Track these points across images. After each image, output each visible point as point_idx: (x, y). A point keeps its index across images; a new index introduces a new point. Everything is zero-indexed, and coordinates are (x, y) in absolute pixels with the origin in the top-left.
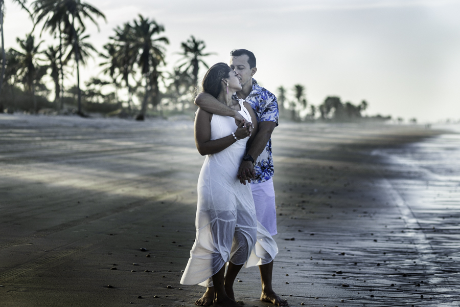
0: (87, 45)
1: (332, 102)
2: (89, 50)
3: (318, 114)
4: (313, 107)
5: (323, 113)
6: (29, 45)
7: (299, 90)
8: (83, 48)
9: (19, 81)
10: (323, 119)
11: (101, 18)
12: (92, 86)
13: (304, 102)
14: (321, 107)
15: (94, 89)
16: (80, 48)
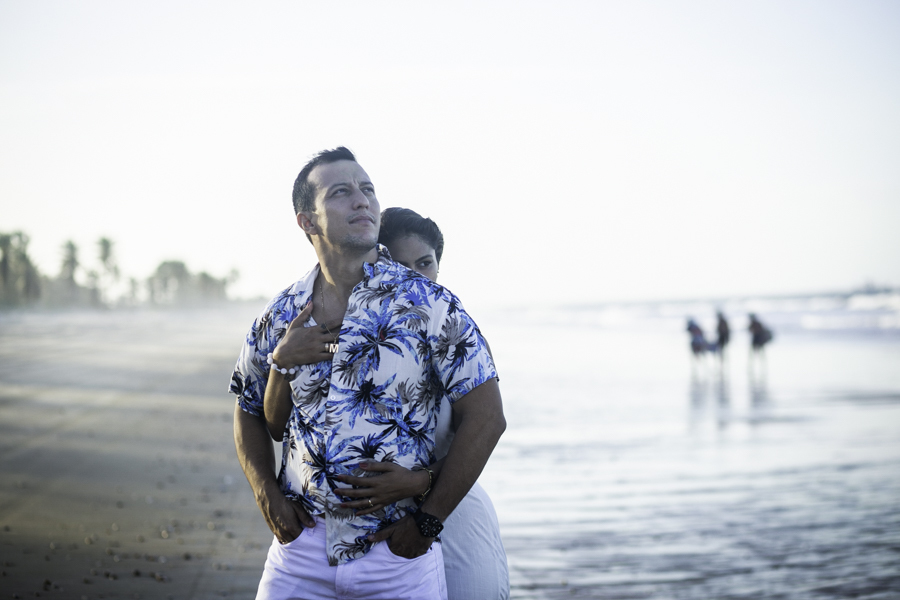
1: (173, 271)
3: (143, 294)
4: (133, 283)
5: (152, 292)
7: (106, 246)
10: (153, 303)
13: (116, 271)
14: (150, 281)
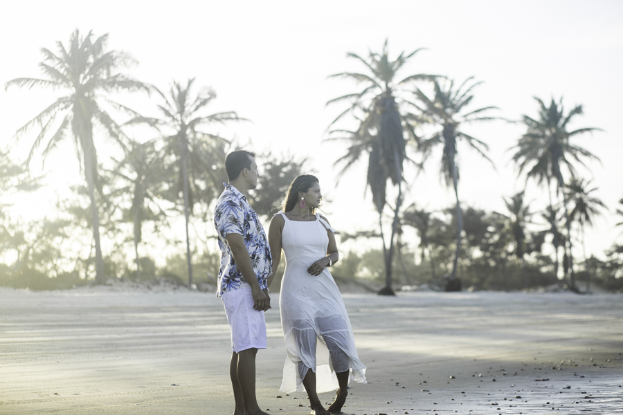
0: (594, 200)
2: (598, 207)
6: (517, 204)
8: (590, 204)
9: (511, 254)
11: (595, 161)
12: (615, 256)
15: (618, 259)
16: (585, 205)
